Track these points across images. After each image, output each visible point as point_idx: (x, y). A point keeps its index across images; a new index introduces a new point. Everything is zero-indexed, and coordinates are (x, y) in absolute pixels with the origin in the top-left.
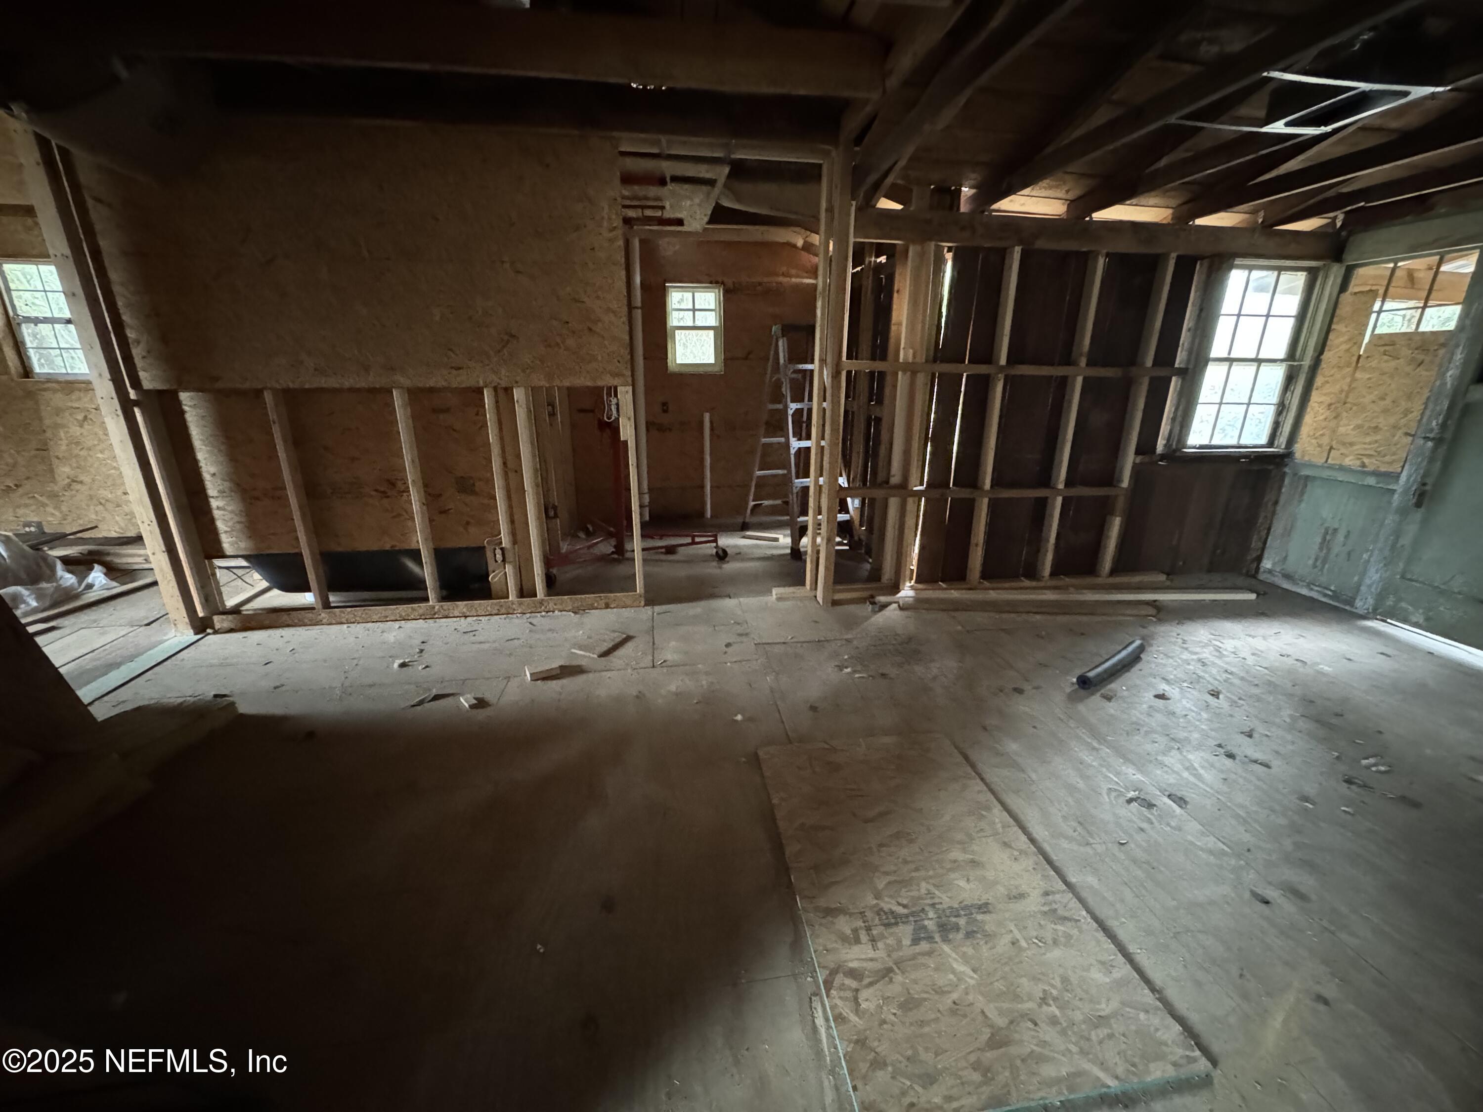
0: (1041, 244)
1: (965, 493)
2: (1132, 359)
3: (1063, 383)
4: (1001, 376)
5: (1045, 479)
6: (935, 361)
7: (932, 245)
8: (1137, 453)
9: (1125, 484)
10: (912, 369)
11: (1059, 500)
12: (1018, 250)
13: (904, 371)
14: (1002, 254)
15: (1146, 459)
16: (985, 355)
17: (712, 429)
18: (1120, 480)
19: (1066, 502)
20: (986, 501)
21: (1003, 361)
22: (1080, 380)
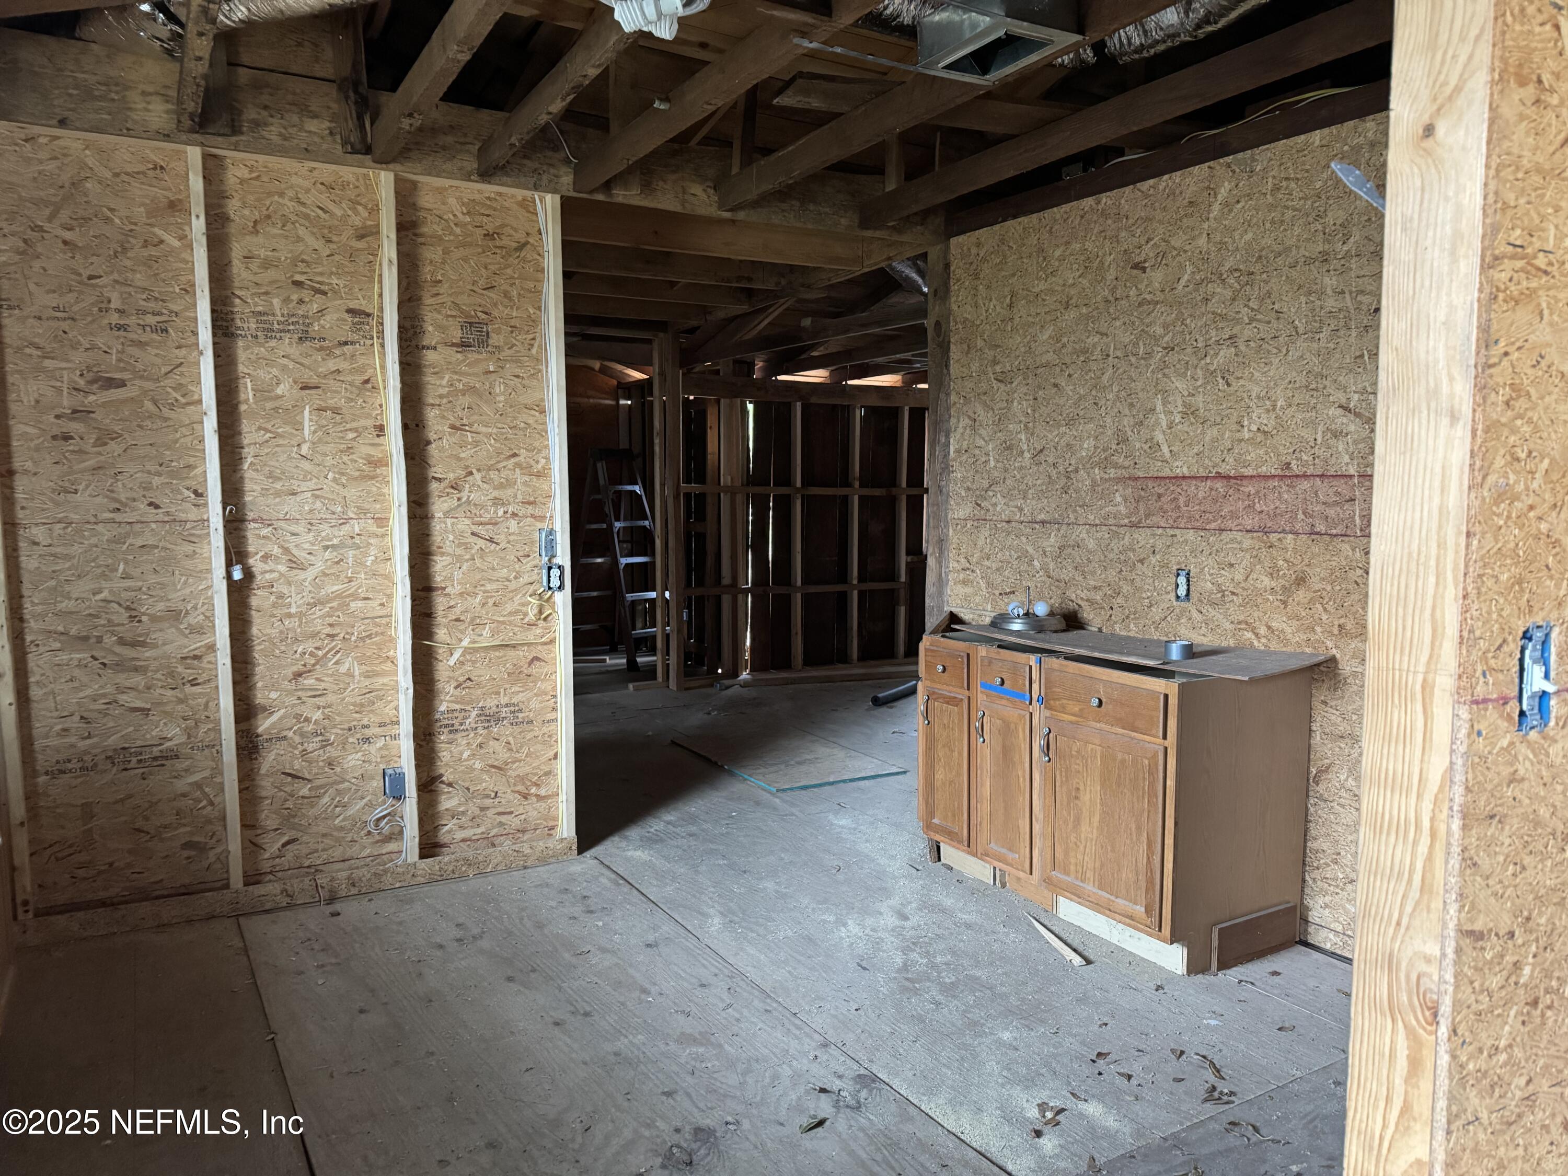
0: (814, 400)
1: (782, 590)
2: (893, 482)
3: (845, 500)
4: (799, 496)
5: (843, 576)
6: (748, 485)
7: (739, 400)
8: (908, 554)
9: (903, 579)
10: (732, 491)
11: (855, 593)
12: (799, 404)
13: (726, 493)
14: (788, 407)
15: (915, 558)
16: (785, 479)
18: (899, 577)
19: (861, 594)
20: (799, 595)
21: (799, 484)
22: (856, 498)
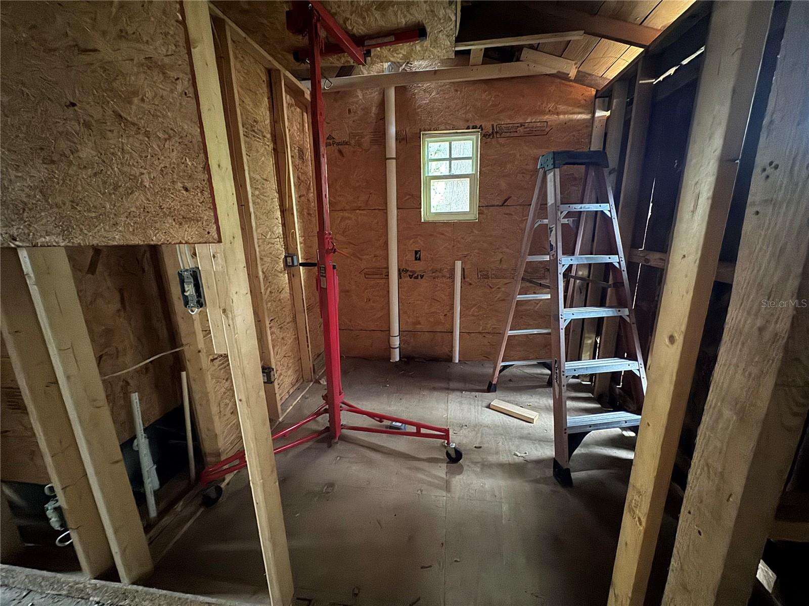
17: (464, 277)
